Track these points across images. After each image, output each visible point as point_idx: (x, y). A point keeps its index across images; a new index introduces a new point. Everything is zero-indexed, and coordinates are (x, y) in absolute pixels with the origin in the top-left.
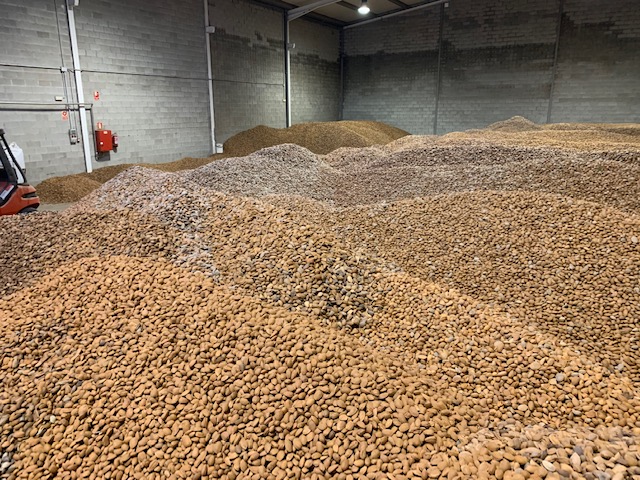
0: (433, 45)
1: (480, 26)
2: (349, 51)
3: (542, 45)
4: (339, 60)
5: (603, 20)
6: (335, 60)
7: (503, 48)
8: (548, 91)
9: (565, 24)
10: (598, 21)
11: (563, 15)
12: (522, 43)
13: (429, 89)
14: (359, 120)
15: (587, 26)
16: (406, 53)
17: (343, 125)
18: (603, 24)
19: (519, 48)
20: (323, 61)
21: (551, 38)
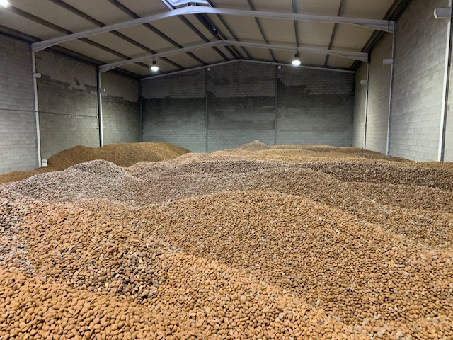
0: (202, 94)
1: (230, 83)
2: (145, 95)
3: (268, 97)
4: (138, 101)
5: (301, 84)
6: (136, 101)
7: (245, 98)
8: (273, 125)
9: (280, 85)
10: (298, 84)
11: (278, 79)
12: (256, 96)
13: (201, 122)
14: (154, 142)
15: (292, 87)
16: (185, 99)
17: (143, 145)
18: (300, 87)
19: (254, 98)
20: (127, 101)
21: (273, 93)
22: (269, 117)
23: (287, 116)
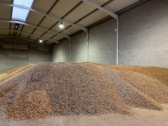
7: (16, 49)
8: (27, 59)
11: (29, 45)
15: (33, 47)
18: (36, 48)
21: (27, 49)
22: (26, 56)
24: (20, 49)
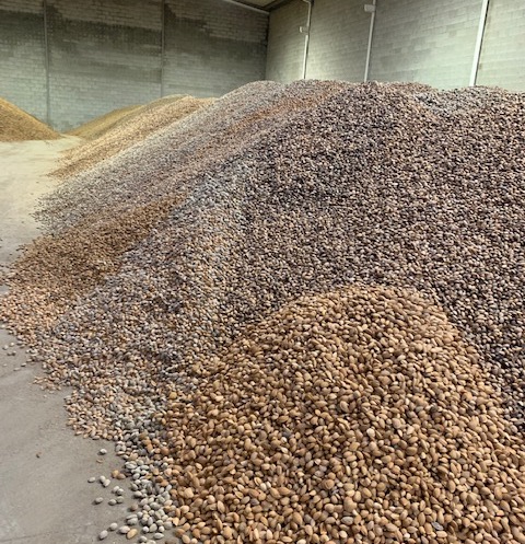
0: (36, 8)
3: (150, 31)
7: (114, 26)
8: (159, 76)
9: (168, 15)
10: (193, 18)
11: (166, 6)
12: (131, 25)
15: (186, 20)
18: (197, 22)
21: (157, 26)
22: (153, 63)
23: (179, 65)
24: (129, 28)
